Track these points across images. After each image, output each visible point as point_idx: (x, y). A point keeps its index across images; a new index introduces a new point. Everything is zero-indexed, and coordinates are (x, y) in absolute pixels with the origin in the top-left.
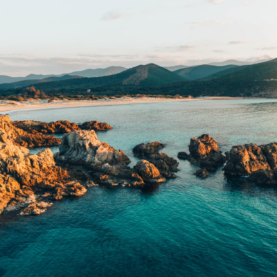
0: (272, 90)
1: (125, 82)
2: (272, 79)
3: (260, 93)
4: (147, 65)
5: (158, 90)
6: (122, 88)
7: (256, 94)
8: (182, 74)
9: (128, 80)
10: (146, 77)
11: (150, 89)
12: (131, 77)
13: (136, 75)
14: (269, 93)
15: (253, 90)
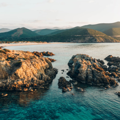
0: (78, 40)
1: (13, 35)
2: (78, 35)
3: (74, 41)
4: (21, 28)
5: (30, 39)
6: (12, 38)
7: (72, 41)
8: (37, 32)
9: (14, 34)
10: (22, 33)
11: (27, 39)
12: (15, 33)
13: (17, 32)
14: (77, 41)
15: (71, 40)
